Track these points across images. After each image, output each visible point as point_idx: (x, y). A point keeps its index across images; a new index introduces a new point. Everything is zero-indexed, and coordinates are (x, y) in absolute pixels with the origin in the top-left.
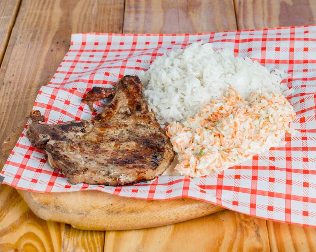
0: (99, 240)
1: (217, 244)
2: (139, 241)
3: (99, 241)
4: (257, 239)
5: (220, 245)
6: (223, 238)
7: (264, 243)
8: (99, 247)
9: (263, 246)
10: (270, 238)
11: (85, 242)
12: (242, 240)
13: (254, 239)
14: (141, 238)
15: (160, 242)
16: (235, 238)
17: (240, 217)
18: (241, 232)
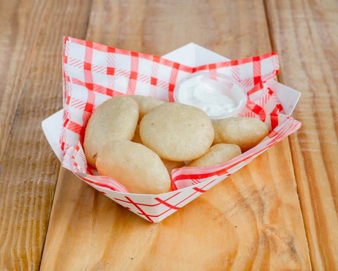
0: (33, 254)
1: (226, 263)
2: (99, 257)
3: (33, 257)
4: (291, 255)
5: (230, 264)
6: (236, 253)
7: (303, 262)
8: (32, 266)
9: (301, 267)
10: (312, 255)
11: (10, 258)
12: (267, 257)
13: (287, 256)
14: (102, 253)
15: (132, 259)
16: (256, 254)
17: (263, 221)
18: (265, 245)
